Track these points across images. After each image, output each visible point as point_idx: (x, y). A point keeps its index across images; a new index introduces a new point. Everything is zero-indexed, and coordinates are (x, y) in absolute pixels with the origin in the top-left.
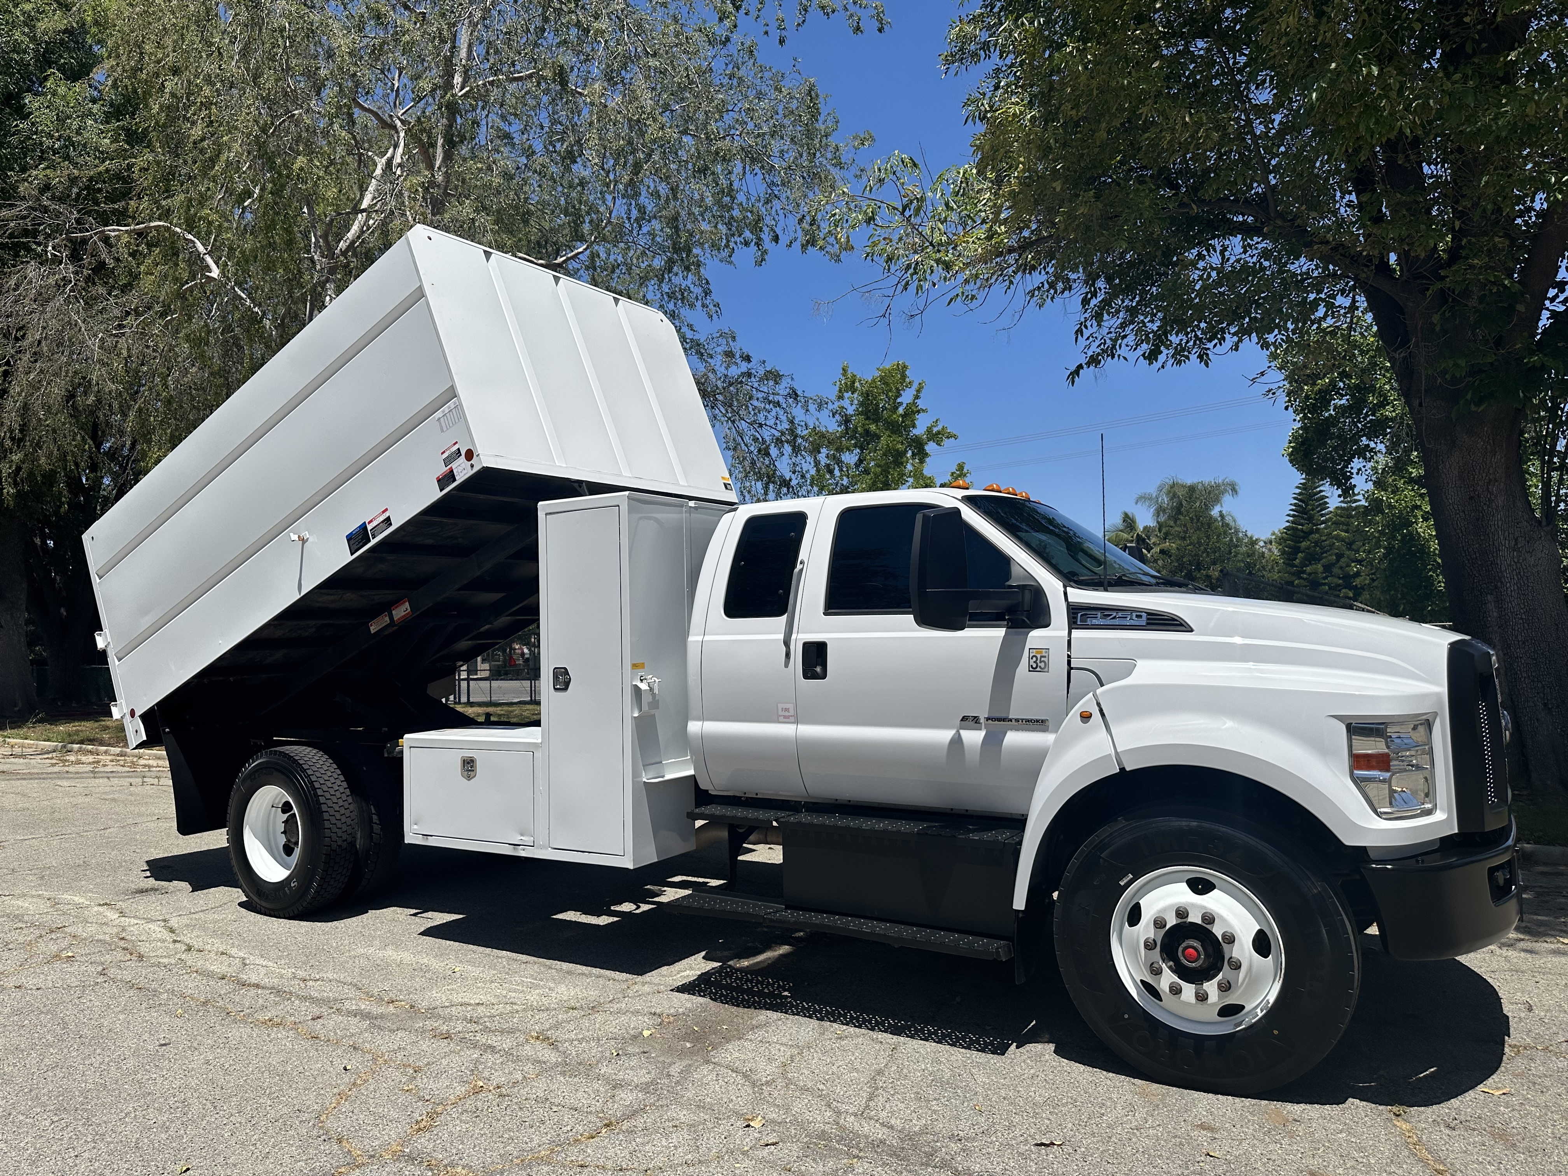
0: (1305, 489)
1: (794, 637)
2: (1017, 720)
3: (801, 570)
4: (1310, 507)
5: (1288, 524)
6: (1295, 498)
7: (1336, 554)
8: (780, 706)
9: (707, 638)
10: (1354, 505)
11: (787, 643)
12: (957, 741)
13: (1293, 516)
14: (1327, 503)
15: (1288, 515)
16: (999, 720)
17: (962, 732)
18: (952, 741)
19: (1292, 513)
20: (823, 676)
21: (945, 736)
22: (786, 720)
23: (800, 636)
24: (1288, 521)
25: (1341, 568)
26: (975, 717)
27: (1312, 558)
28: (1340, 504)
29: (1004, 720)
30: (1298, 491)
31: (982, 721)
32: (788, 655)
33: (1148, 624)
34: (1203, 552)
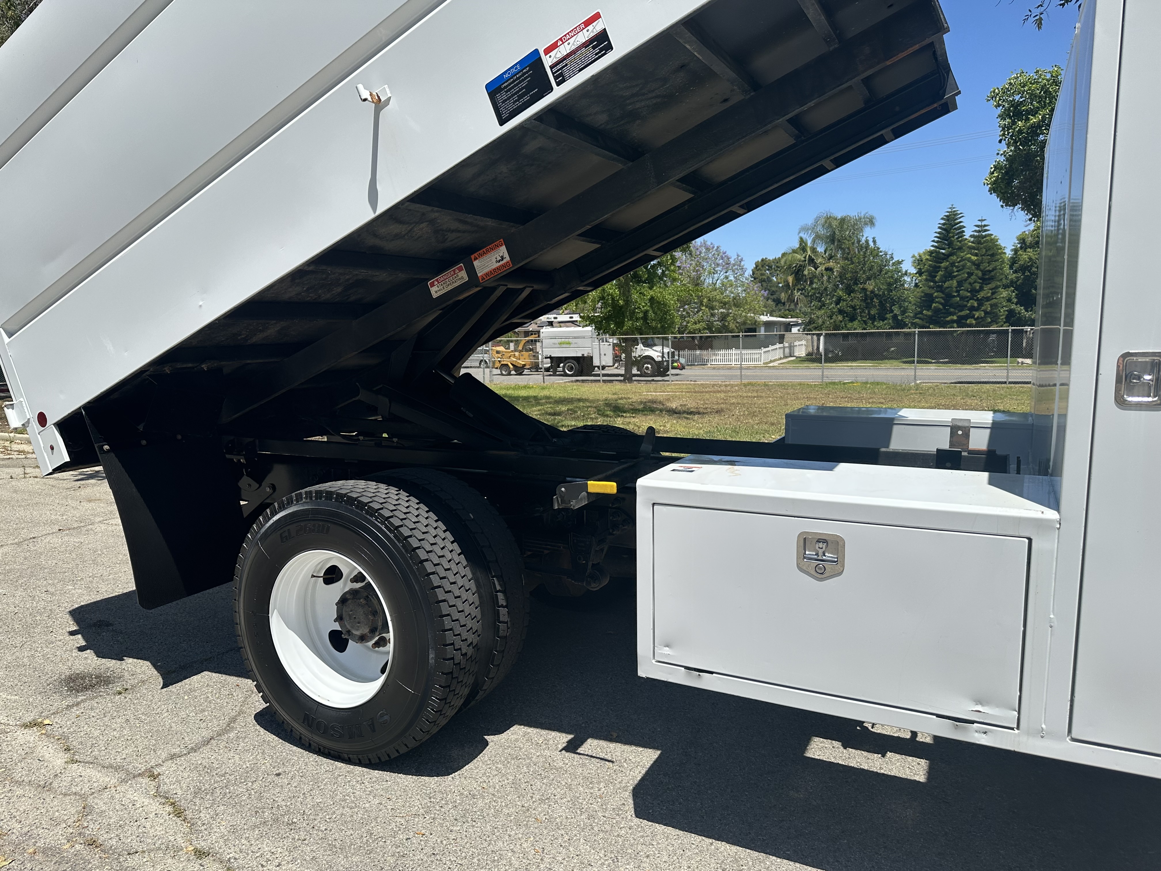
0: (948, 220)
4: (951, 235)
5: (932, 248)
6: (939, 228)
7: (968, 273)
10: (984, 234)
13: (937, 242)
14: (963, 232)
15: (933, 241)
19: (936, 239)
24: (932, 246)
25: (970, 284)
27: (949, 276)
28: (973, 233)
30: (943, 222)
34: (860, 270)
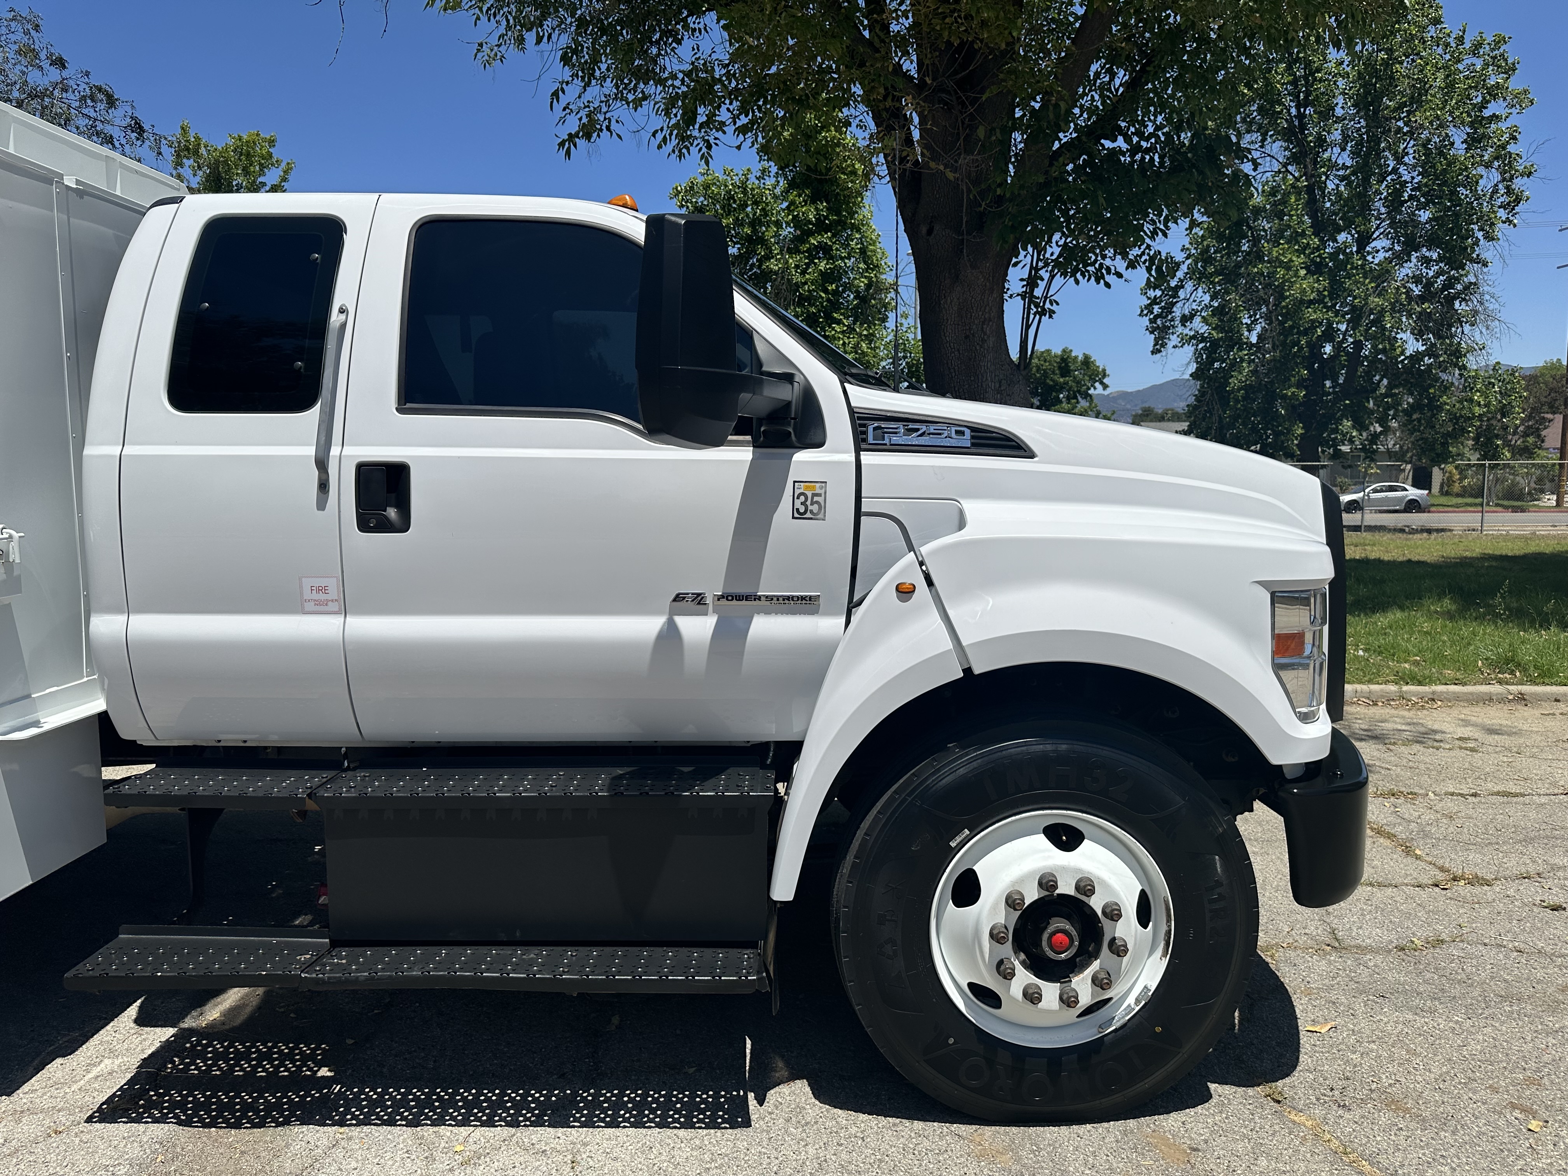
1: (335, 451)
2: (769, 598)
3: (343, 326)
8: (307, 583)
9: (129, 450)
11: (322, 464)
12: (669, 635)
16: (739, 598)
17: (677, 619)
18: (659, 638)
20: (404, 525)
22: (321, 608)
23: (348, 450)
26: (699, 595)
29: (747, 598)
31: (709, 600)
32: (323, 486)
33: (973, 444)
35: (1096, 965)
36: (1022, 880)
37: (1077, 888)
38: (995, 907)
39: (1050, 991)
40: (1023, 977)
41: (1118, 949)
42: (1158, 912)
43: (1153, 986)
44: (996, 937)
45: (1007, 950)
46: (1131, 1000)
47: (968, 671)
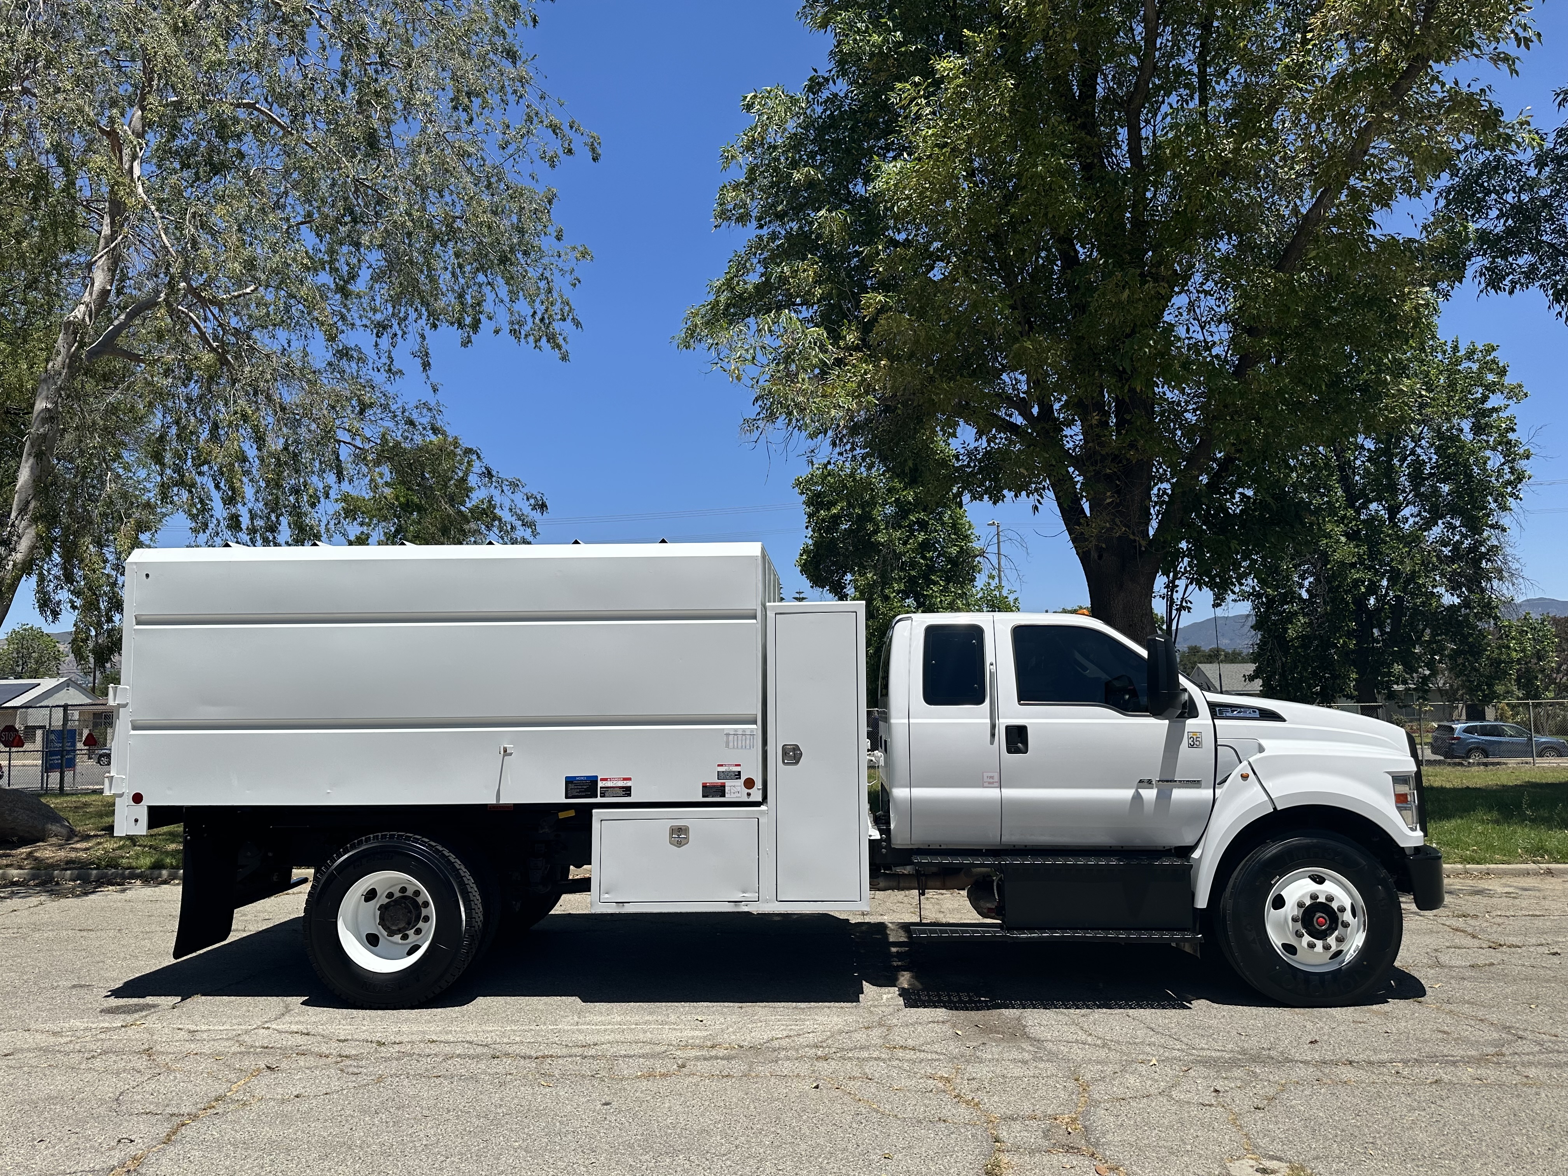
1: (997, 720)
2: (1181, 781)
3: (993, 670)
8: (985, 775)
9: (912, 721)
11: (993, 727)
12: (1137, 797)
16: (1166, 781)
17: (1140, 791)
18: (1134, 798)
20: (1025, 750)
21: (1128, 793)
22: (990, 785)
23: (1004, 721)
26: (1149, 780)
29: (1170, 781)
31: (1154, 783)
32: (993, 735)
33: (1259, 716)
35: (1336, 933)
36: (1303, 896)
37: (1327, 899)
38: (1293, 908)
39: (1319, 944)
40: (1307, 938)
41: (1346, 925)
42: (1359, 912)
43: (1360, 945)
44: (1294, 920)
45: (1299, 925)
46: (1351, 951)
47: (1275, 809)
